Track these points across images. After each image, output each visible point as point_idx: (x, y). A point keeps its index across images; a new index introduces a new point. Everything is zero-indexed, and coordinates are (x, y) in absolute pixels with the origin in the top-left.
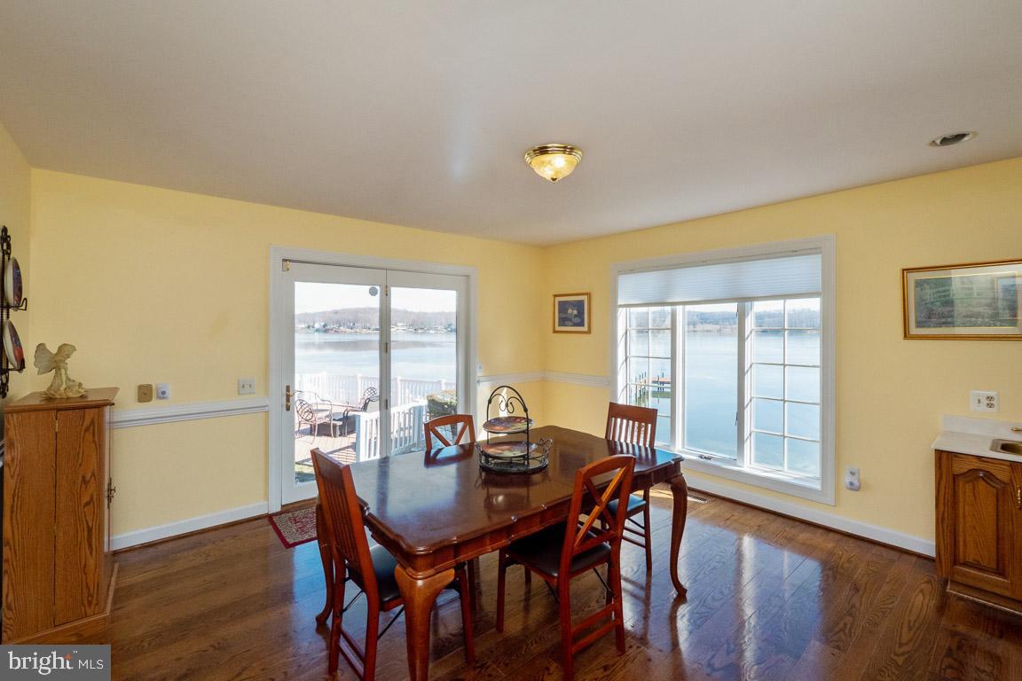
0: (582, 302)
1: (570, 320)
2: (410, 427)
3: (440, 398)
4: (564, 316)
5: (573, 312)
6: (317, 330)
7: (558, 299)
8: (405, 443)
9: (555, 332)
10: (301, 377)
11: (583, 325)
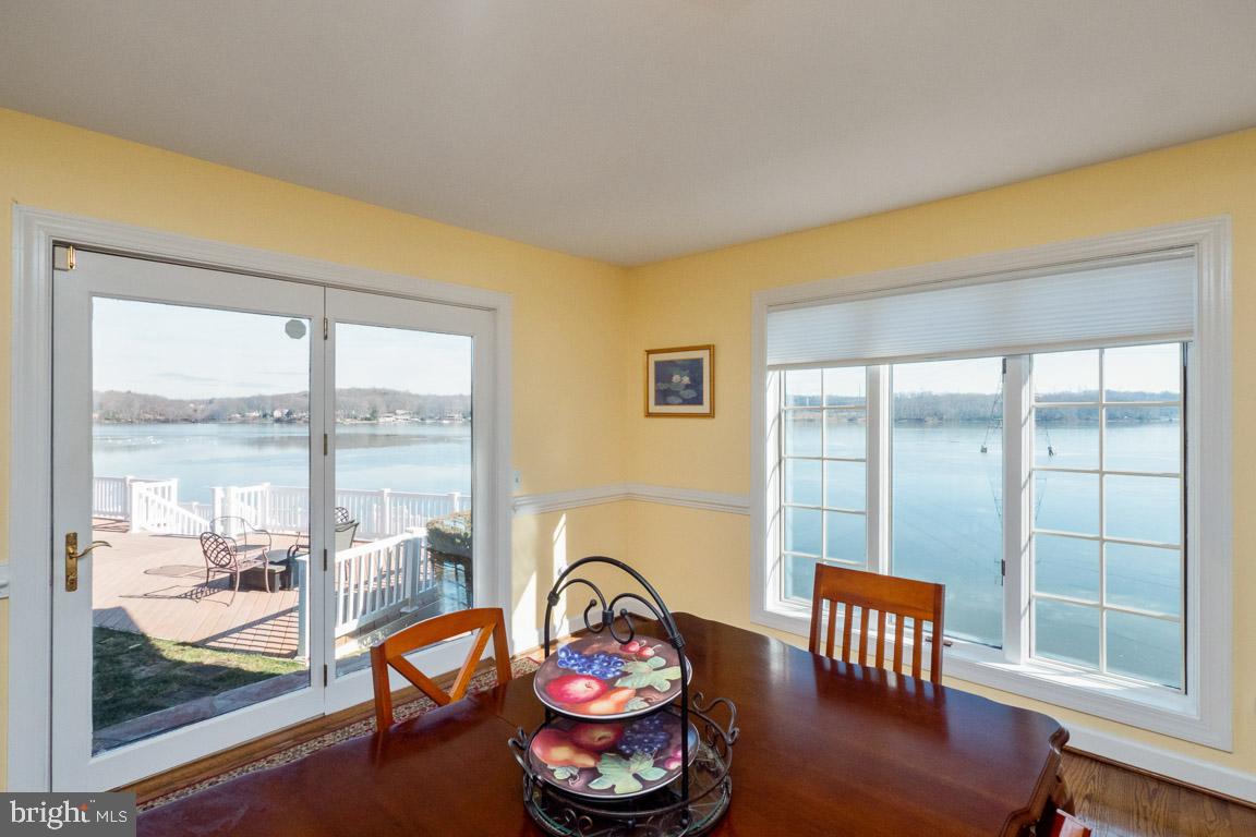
0: (699, 362)
1: (676, 394)
2: (399, 571)
3: (448, 525)
4: (663, 386)
5: (681, 379)
6: (278, 420)
7: (654, 358)
8: (390, 600)
9: (649, 415)
10: (225, 491)
11: (701, 403)
